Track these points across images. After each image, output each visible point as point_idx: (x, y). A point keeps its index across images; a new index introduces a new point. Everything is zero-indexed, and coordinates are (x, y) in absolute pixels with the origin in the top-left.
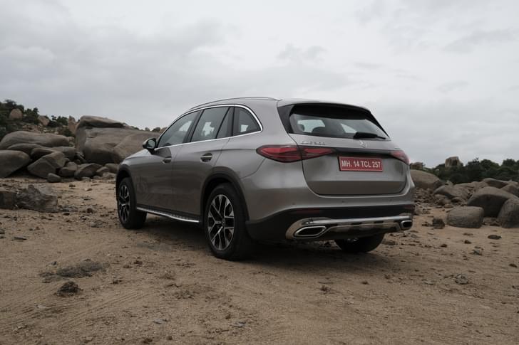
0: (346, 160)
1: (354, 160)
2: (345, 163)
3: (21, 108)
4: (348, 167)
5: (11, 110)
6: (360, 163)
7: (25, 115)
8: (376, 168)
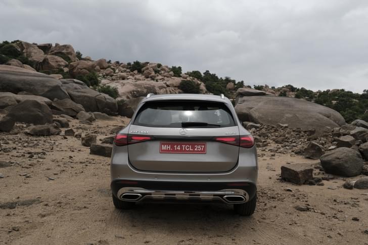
0: (166, 144)
1: (175, 145)
2: (164, 147)
3: (234, 81)
4: (168, 150)
5: (227, 83)
6: (181, 147)
7: (236, 86)
8: (198, 151)
